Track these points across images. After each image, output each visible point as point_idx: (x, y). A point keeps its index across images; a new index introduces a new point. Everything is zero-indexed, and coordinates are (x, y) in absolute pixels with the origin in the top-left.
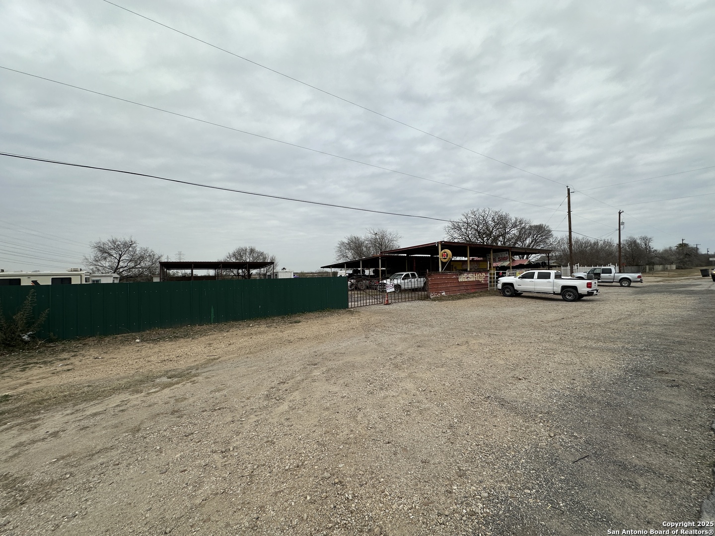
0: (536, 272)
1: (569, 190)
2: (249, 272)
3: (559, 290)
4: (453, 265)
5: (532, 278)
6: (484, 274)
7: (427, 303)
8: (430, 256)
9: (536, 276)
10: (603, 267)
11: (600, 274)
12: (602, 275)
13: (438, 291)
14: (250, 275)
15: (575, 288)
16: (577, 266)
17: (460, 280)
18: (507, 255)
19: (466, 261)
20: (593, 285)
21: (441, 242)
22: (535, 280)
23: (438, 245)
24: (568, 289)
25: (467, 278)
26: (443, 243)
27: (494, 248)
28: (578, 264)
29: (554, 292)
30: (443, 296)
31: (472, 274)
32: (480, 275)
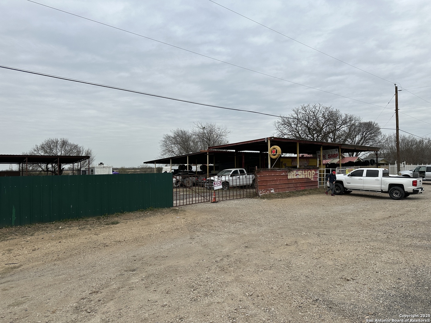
0: (365, 170)
1: (396, 88)
2: (60, 167)
3: (386, 188)
4: (282, 162)
5: (362, 176)
6: (314, 171)
7: (255, 201)
8: (259, 152)
9: (365, 173)
10: (427, 166)
11: (424, 172)
12: (426, 173)
13: (267, 188)
14: (61, 171)
15: (401, 186)
16: (404, 164)
17: (289, 177)
18: (337, 152)
19: (296, 158)
20: (418, 183)
21: (271, 138)
22: (364, 178)
23: (267, 141)
24: (395, 187)
25: (297, 175)
26: (273, 139)
27: (324, 145)
28: (405, 163)
29: (382, 190)
30: (272, 193)
31: (301, 172)
32: (309, 172)
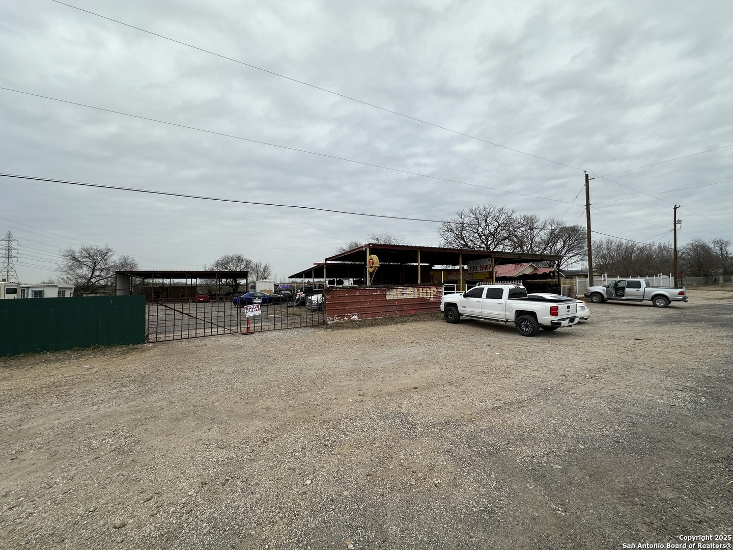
0: (486, 287)
1: (587, 176)
3: (511, 316)
5: (480, 297)
6: (435, 289)
10: (630, 279)
11: (624, 288)
12: (627, 290)
15: (533, 314)
17: (388, 298)
18: (489, 263)
21: (369, 244)
22: (484, 300)
23: (366, 249)
24: (525, 316)
25: (403, 294)
27: (464, 253)
29: (507, 320)
30: (353, 321)
31: (412, 290)
32: (426, 290)
